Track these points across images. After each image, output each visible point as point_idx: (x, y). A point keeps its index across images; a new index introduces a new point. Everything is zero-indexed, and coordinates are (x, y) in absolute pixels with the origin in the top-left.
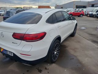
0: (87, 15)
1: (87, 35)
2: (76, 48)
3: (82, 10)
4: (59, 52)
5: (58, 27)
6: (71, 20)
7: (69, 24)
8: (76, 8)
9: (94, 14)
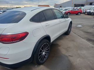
0: (84, 13)
1: (82, 33)
2: (69, 47)
3: (80, 8)
4: (48, 53)
5: (46, 26)
6: (65, 18)
7: (61, 22)
8: (75, 7)
9: (91, 12)
